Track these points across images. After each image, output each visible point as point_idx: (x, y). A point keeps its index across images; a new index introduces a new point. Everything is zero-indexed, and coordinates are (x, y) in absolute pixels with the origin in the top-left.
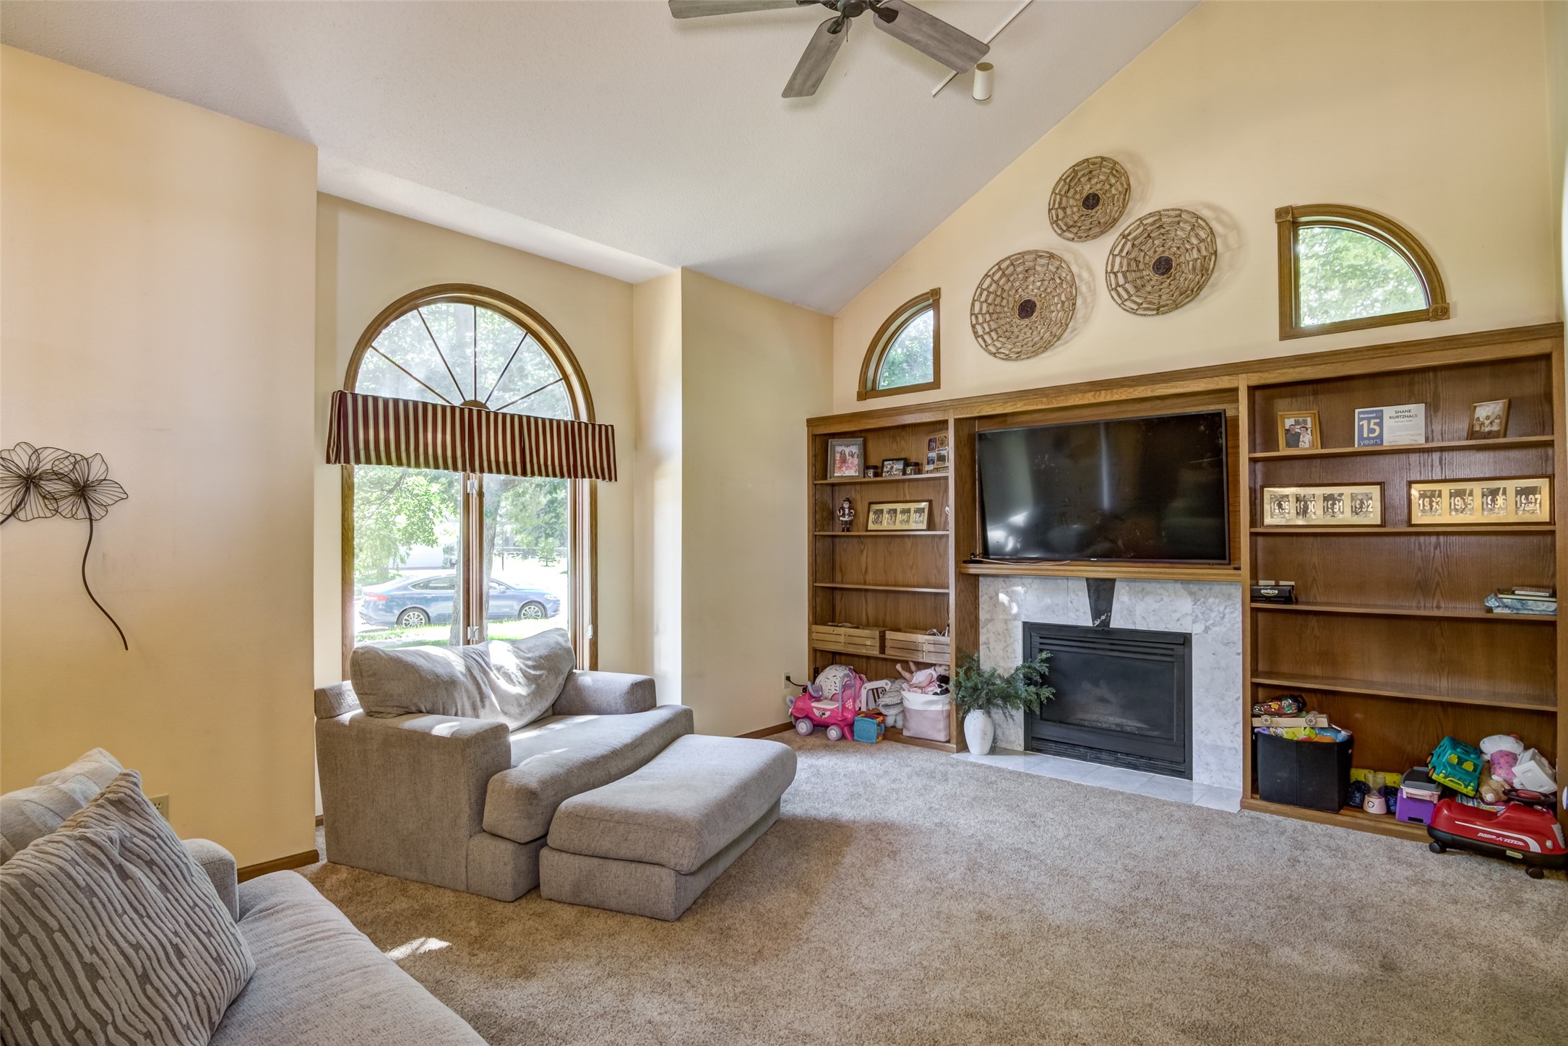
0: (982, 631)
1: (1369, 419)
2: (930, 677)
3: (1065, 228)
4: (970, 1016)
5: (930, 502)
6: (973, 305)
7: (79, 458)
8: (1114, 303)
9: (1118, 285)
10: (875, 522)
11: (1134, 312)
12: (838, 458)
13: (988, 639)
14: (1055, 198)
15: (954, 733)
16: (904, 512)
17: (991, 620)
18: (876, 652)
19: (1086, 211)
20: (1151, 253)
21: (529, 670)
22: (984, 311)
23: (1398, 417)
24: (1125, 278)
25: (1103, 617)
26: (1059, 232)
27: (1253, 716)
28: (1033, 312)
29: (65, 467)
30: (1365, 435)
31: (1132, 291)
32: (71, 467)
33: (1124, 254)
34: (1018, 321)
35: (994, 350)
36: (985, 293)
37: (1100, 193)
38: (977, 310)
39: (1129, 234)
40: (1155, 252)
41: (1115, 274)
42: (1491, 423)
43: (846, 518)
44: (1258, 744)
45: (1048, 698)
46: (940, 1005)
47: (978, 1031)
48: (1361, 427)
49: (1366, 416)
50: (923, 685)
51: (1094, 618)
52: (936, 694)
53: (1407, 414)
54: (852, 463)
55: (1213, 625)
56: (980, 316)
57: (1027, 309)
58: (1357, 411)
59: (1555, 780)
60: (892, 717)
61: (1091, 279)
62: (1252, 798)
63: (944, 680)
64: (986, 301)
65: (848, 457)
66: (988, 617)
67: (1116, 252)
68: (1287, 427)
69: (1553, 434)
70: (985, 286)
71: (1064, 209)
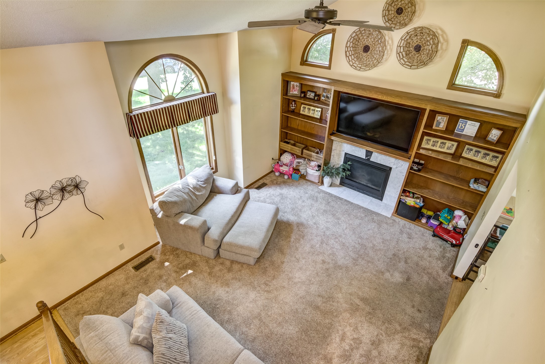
0: (332, 152)
1: (463, 123)
2: (315, 165)
3: (387, 20)
4: (319, 296)
5: (322, 109)
6: (347, 43)
7: (72, 178)
8: (397, 59)
9: (400, 52)
10: (303, 111)
11: (403, 65)
12: (292, 87)
13: (334, 154)
14: (386, 5)
15: (320, 181)
16: (313, 110)
17: (336, 150)
18: (300, 155)
19: (396, 15)
20: (415, 42)
21: (202, 185)
22: (351, 46)
23: (471, 125)
24: (404, 49)
25: (369, 157)
26: (385, 22)
27: (402, 196)
28: (368, 51)
29: (70, 182)
30: (459, 128)
31: (404, 56)
32: (71, 182)
33: (405, 40)
34: (362, 53)
35: (352, 64)
36: (352, 39)
37: (403, 8)
38: (348, 45)
39: (410, 32)
40: (417, 41)
41: (400, 47)
42: (495, 137)
43: (293, 108)
44: (400, 203)
45: (348, 174)
46: (313, 293)
47: (320, 301)
48: (459, 125)
49: (462, 122)
50: (313, 166)
51: (366, 157)
52: (317, 171)
53: (474, 125)
54: (296, 89)
55: (399, 167)
56: (349, 48)
57: (366, 49)
58: (460, 119)
59: (467, 226)
60: (303, 172)
61: (392, 44)
62: (395, 213)
63: (319, 166)
64: (352, 42)
65: (295, 87)
66: (335, 148)
67: (403, 39)
68: (438, 120)
69: (507, 150)
70: (353, 36)
71: (389, 11)
